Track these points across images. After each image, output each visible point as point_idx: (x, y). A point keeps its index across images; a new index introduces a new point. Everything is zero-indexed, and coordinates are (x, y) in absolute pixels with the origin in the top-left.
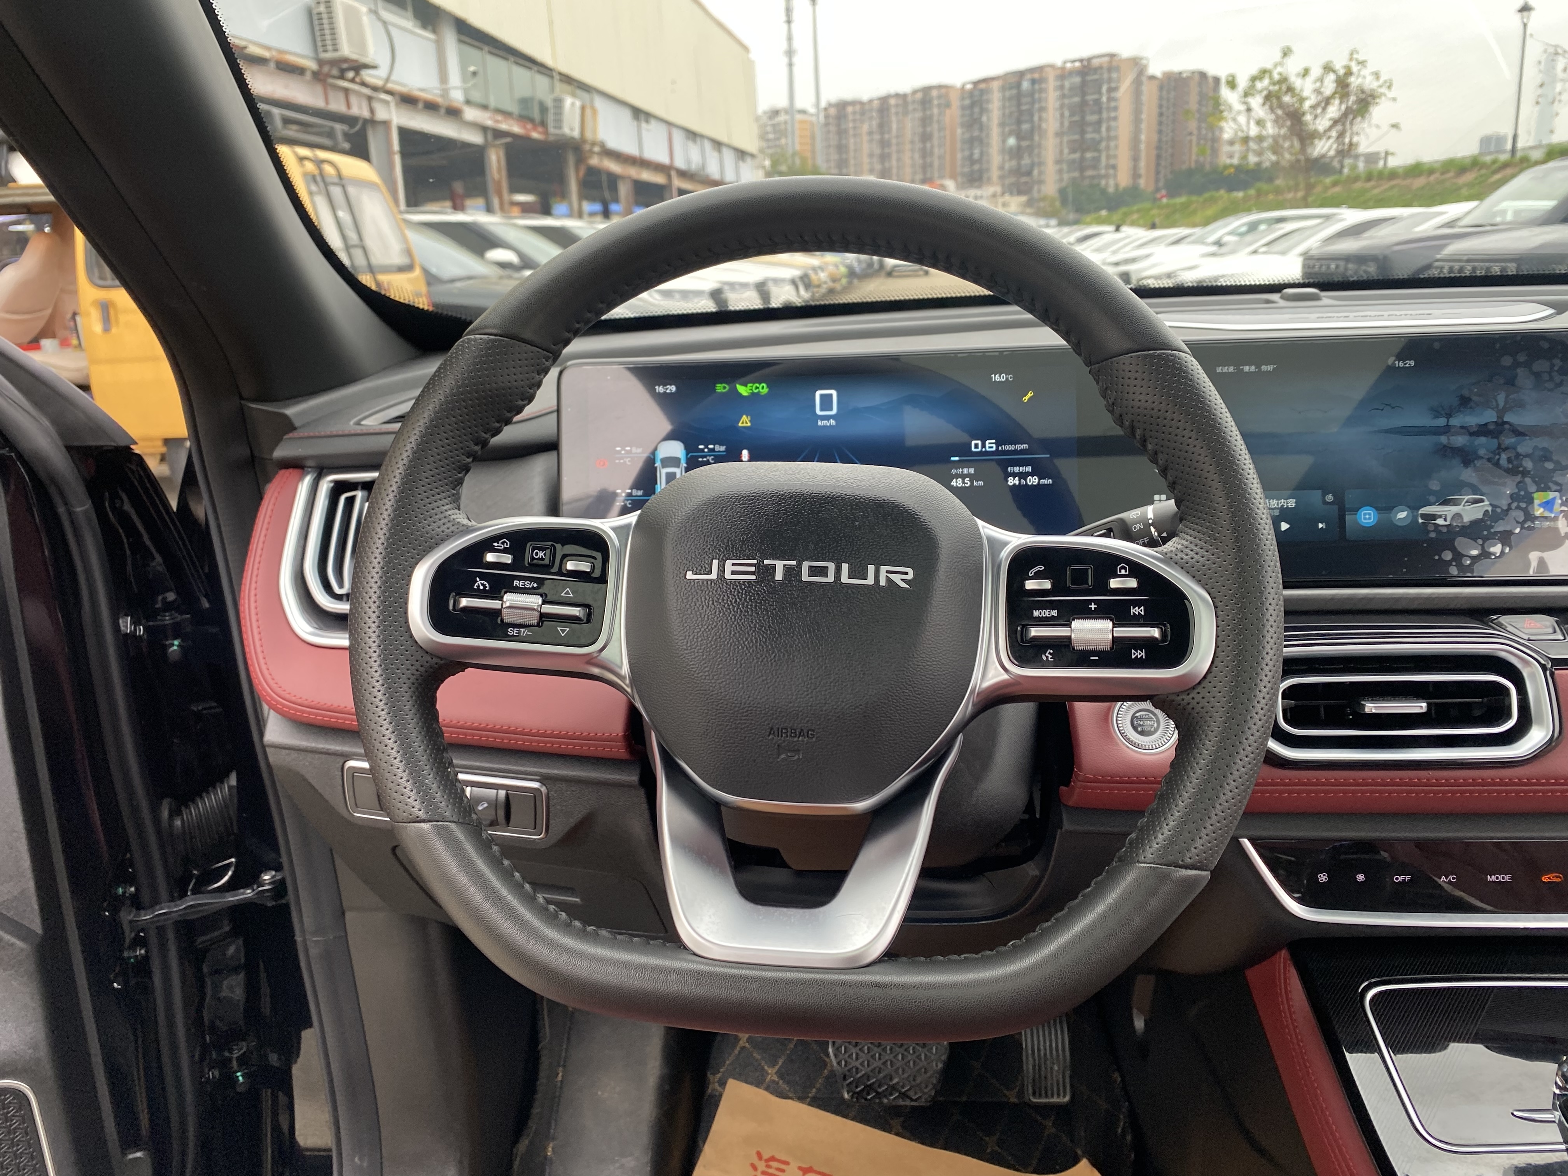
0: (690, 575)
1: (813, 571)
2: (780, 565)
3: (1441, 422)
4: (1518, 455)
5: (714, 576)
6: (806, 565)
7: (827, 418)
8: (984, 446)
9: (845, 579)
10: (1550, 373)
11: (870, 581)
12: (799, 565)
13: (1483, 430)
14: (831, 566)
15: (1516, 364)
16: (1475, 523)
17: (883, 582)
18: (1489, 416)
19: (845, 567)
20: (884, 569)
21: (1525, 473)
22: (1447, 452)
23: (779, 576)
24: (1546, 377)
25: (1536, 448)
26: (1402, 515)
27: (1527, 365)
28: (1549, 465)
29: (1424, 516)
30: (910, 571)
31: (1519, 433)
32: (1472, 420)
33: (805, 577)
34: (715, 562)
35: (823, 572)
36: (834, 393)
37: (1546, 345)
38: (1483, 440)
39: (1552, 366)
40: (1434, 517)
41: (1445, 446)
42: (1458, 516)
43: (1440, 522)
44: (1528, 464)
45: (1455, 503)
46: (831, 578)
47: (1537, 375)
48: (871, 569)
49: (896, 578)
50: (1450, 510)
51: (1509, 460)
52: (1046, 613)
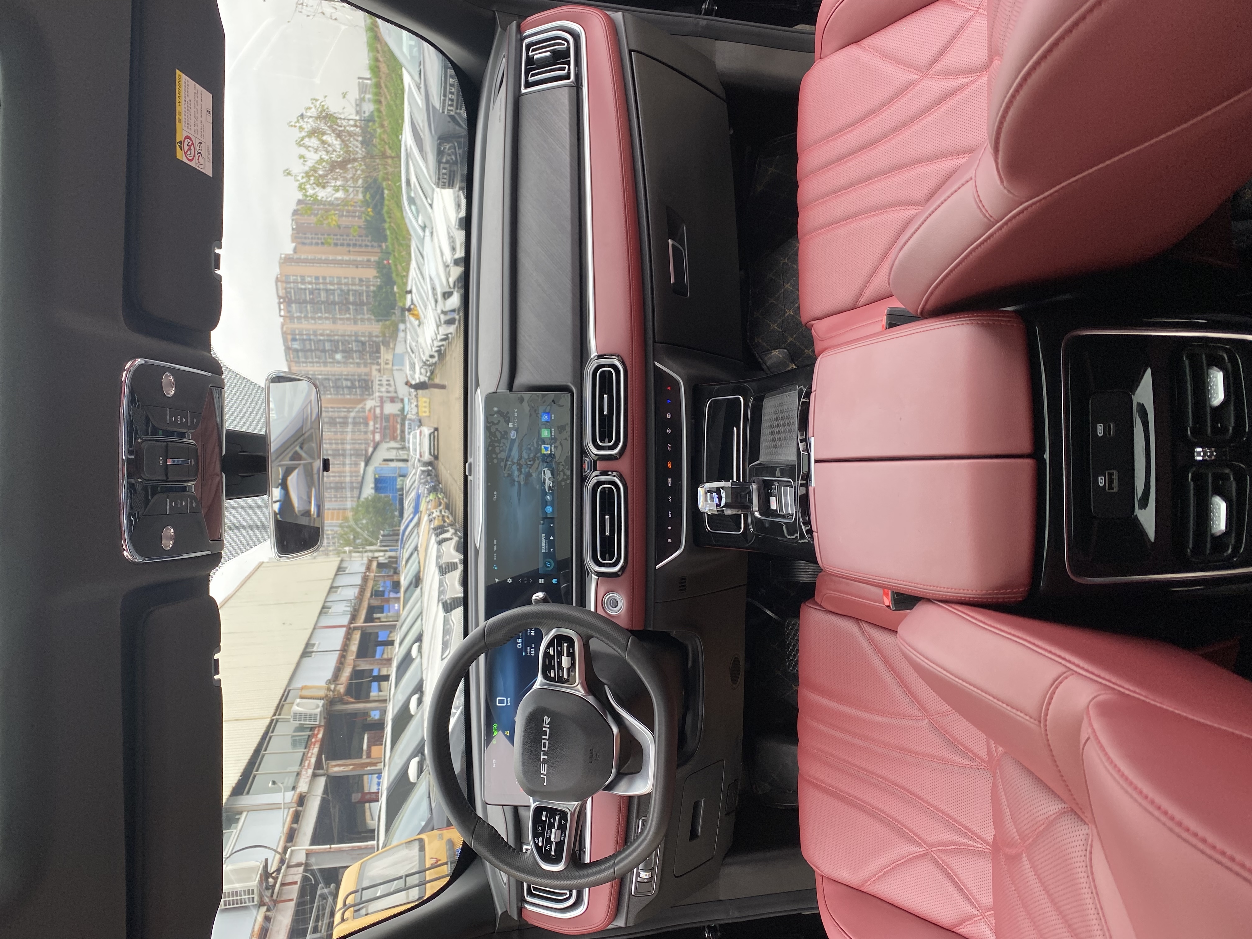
0: (545, 784)
1: (545, 747)
2: (542, 757)
3: (516, 483)
4: (529, 458)
5: (545, 777)
6: (543, 749)
7: (507, 701)
8: (519, 643)
9: (547, 737)
10: (500, 447)
11: (548, 730)
12: (543, 751)
13: (520, 470)
14: (543, 741)
15: (497, 458)
16: (552, 473)
17: (548, 726)
18: (515, 467)
19: (543, 737)
20: (544, 725)
21: (535, 456)
22: (526, 483)
23: (546, 757)
24: (501, 449)
25: (526, 453)
26: (548, 497)
27: (497, 454)
28: (532, 448)
29: (549, 491)
30: (545, 717)
31: (521, 458)
32: (516, 473)
33: (546, 749)
34: (541, 776)
35: (545, 744)
36: (498, 699)
37: (490, 448)
38: (523, 470)
39: (498, 446)
40: (550, 487)
41: (525, 483)
42: (549, 479)
43: (551, 485)
44: (532, 455)
45: (545, 480)
46: (547, 742)
47: (501, 451)
48: (544, 729)
49: (548, 721)
50: (547, 481)
51: (530, 461)
52: (561, 673)
